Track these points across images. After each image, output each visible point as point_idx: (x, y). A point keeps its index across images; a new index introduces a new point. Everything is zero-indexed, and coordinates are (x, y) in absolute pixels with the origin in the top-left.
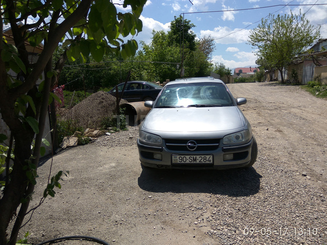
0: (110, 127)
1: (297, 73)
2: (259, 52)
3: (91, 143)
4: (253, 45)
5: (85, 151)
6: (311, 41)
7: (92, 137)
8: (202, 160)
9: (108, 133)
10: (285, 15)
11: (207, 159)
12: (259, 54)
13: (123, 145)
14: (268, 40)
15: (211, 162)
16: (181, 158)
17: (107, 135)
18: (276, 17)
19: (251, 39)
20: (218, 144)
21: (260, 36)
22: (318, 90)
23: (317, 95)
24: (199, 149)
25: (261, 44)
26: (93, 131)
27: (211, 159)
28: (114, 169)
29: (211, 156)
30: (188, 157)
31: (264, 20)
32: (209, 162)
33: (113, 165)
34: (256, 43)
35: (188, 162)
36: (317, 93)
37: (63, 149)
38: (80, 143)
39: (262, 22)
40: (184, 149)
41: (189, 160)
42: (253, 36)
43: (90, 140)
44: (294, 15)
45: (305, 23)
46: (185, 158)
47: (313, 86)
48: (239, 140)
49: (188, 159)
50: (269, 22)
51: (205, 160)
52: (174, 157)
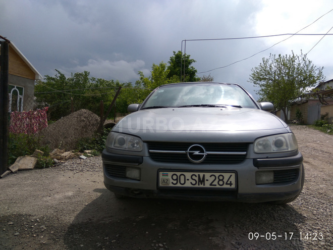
0: (88, 149)
1: (301, 113)
2: (260, 91)
3: (55, 166)
4: (255, 83)
5: (39, 176)
6: (314, 82)
7: (58, 160)
8: (216, 183)
9: (82, 157)
10: (286, 55)
11: (225, 180)
12: (261, 92)
13: (97, 170)
14: (270, 79)
15: (233, 186)
16: (175, 177)
17: (81, 158)
18: (277, 57)
19: (253, 77)
20: (245, 153)
21: (261, 75)
22: (329, 128)
23: (329, 133)
24: (210, 160)
25: (263, 83)
26: (63, 153)
27: (233, 180)
28: (66, 201)
29: (233, 175)
30: (188, 175)
31: (265, 60)
32: (228, 186)
33: (70, 194)
34: (258, 82)
35: (188, 185)
36: (329, 131)
37: (12, 173)
38: (39, 166)
39: (264, 62)
40: (182, 159)
41: (191, 180)
42: (254, 75)
43: (55, 163)
44: (295, 55)
45: (307, 63)
46: (182, 177)
47: (321, 125)
48: (282, 148)
49: (188, 180)
50: (270, 62)
51: (221, 183)
52: (163, 175)
